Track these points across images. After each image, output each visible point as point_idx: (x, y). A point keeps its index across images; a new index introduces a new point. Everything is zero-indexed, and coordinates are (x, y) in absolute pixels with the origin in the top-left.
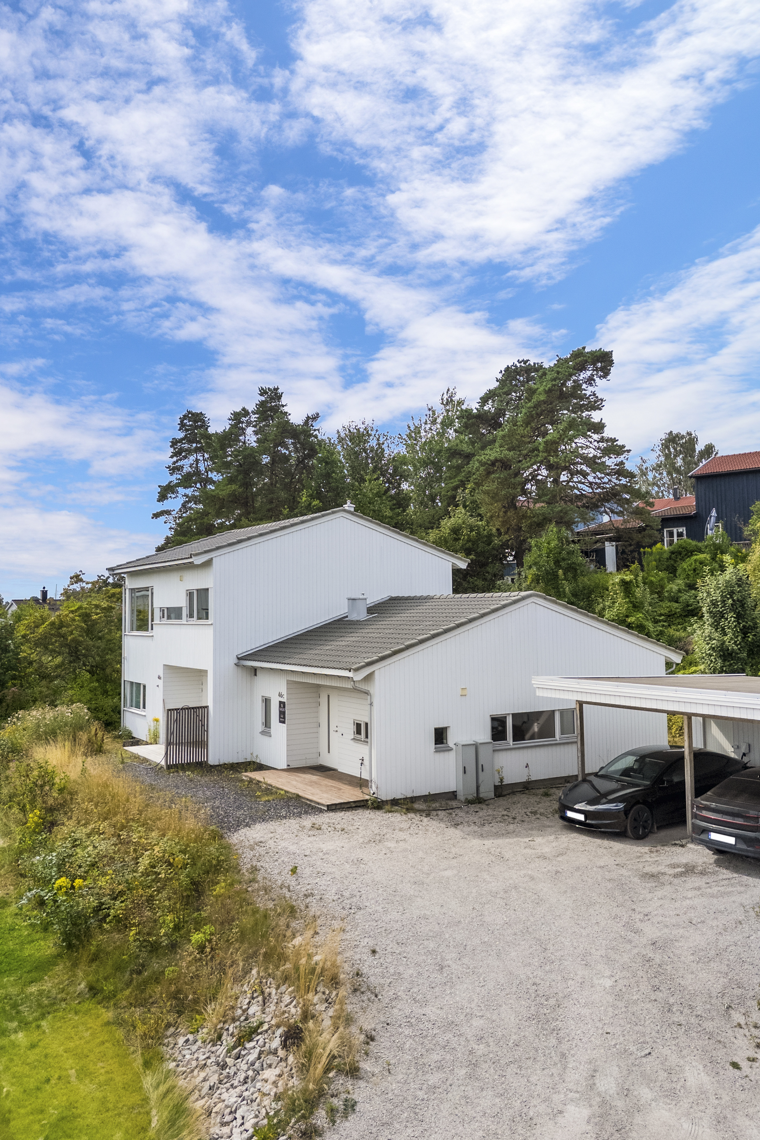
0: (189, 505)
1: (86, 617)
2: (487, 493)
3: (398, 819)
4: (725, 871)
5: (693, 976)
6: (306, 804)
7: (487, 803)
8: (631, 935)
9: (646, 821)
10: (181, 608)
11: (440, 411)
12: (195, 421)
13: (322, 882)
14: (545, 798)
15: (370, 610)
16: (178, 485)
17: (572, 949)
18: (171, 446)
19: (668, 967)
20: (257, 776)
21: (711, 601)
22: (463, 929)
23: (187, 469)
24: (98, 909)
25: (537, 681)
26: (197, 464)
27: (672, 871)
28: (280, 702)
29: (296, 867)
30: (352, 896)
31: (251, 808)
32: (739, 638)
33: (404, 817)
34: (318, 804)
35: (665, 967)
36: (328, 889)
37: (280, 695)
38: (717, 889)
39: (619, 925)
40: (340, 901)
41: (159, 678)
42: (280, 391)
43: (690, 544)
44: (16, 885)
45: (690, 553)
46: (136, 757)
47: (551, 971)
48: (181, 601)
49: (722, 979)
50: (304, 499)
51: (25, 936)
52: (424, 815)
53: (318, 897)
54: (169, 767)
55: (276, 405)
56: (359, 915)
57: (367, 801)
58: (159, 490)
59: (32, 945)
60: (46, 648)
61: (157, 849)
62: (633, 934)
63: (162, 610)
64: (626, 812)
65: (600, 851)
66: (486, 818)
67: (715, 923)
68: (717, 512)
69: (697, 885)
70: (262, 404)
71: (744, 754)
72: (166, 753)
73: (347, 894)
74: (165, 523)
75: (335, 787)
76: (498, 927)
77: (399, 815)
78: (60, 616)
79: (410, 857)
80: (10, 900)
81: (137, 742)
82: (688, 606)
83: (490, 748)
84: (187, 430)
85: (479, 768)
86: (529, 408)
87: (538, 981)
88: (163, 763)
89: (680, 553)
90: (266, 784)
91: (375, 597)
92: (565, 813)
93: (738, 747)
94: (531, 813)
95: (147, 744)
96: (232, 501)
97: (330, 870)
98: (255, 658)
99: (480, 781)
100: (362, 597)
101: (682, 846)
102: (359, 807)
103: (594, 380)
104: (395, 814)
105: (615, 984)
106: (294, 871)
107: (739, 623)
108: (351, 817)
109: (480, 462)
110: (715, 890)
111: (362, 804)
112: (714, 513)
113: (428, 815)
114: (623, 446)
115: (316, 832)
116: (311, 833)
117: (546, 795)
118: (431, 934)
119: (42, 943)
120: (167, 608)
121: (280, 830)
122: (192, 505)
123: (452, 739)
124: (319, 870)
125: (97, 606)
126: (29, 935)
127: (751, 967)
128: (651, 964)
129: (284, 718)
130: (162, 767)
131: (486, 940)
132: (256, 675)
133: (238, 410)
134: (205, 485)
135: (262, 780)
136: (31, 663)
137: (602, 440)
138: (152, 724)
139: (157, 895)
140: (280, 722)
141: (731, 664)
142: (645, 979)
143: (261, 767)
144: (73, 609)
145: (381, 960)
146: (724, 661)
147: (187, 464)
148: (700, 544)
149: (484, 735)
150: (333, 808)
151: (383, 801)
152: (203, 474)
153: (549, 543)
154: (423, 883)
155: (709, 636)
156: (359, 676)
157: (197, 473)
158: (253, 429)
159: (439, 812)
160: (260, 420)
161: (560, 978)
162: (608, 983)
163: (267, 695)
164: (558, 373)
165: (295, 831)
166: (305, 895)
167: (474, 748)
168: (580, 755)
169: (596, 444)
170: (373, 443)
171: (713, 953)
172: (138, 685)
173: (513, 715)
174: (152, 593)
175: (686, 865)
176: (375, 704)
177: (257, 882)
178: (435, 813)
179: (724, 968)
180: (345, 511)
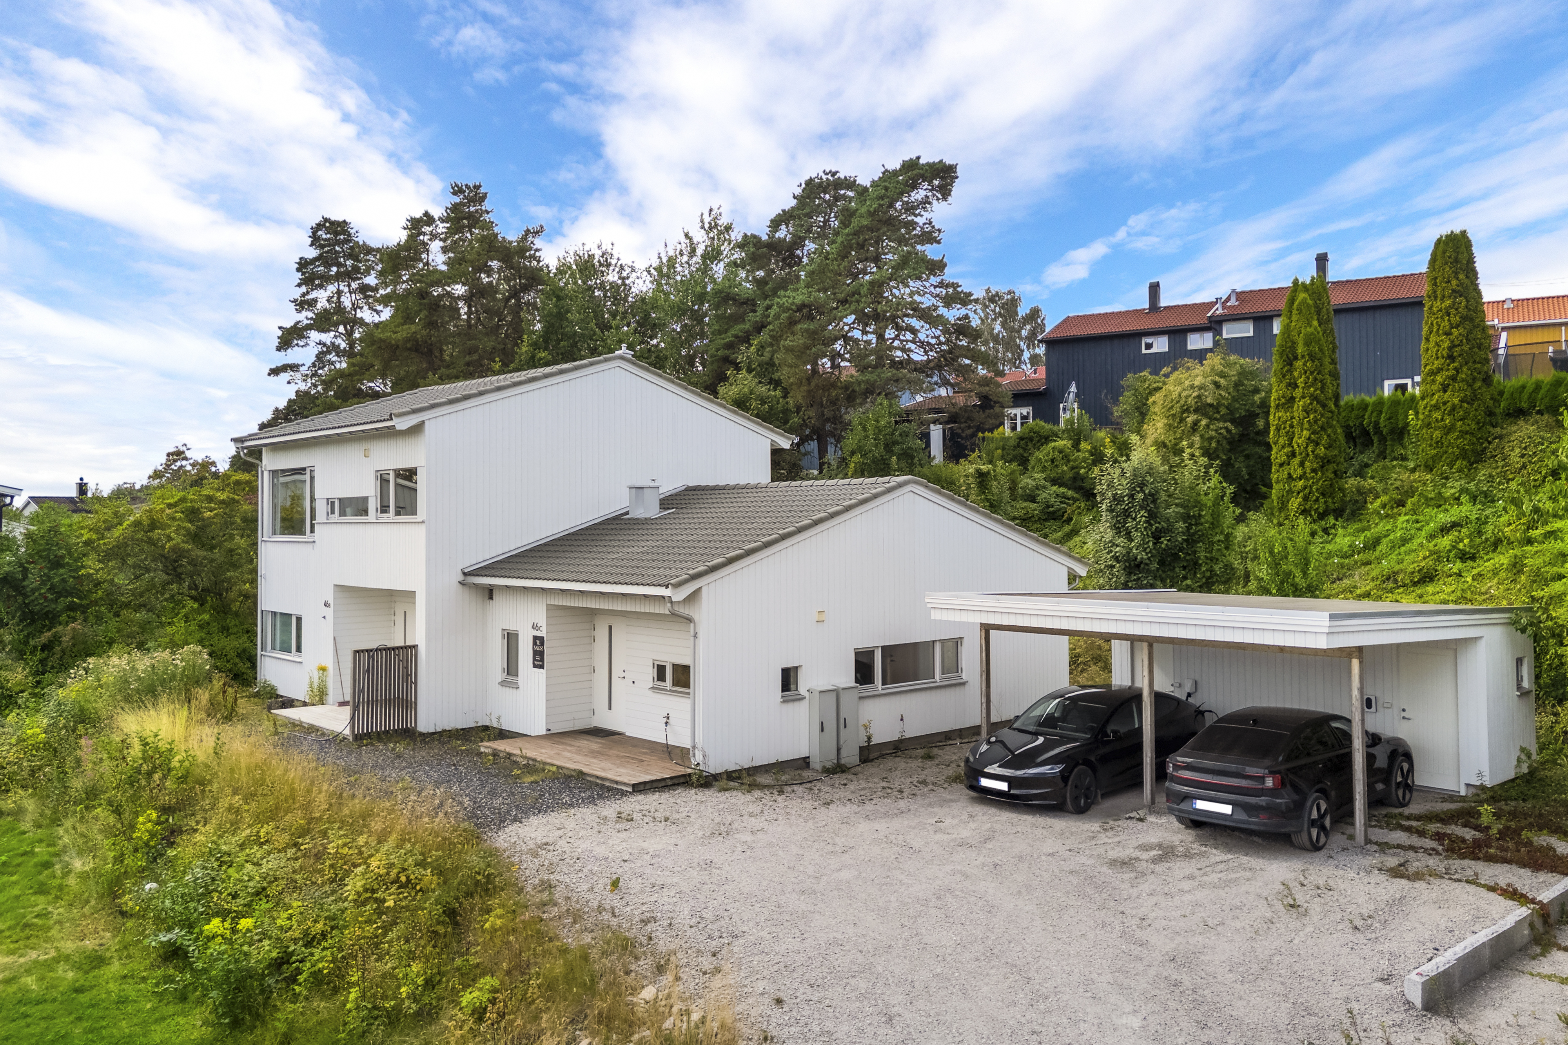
0: (328, 357)
1: (193, 514)
2: (789, 350)
3: (738, 799)
4: (1214, 851)
5: (1244, 1003)
6: (597, 785)
7: (853, 770)
8: (1136, 950)
9: (1088, 789)
10: (365, 499)
11: (700, 237)
12: (336, 234)
13: (666, 898)
14: (929, 763)
15: (666, 502)
16: (309, 327)
17: (1064, 976)
18: (298, 270)
19: (1206, 992)
20: (502, 746)
21: (1114, 496)
22: (899, 956)
23: (322, 304)
24: (278, 964)
25: (932, 599)
26: (339, 298)
27: (1145, 856)
28: (535, 638)
29: (618, 879)
30: (718, 918)
31: (513, 794)
32: (1151, 544)
33: (748, 797)
34: (617, 783)
35: (1200, 992)
36: (677, 909)
37: (535, 627)
38: (1214, 875)
39: (1114, 936)
40: (701, 926)
41: (327, 605)
42: (482, 190)
43: (1043, 427)
44: (117, 931)
45: (1046, 439)
46: (295, 725)
47: (1049, 1011)
48: (369, 489)
49: (1283, 1005)
50: (524, 349)
51: (148, 1011)
52: (775, 792)
53: (665, 923)
54: (358, 738)
55: (477, 211)
56: (738, 946)
57: (690, 775)
58: (280, 333)
59: (164, 1025)
60: (124, 562)
61: (374, 863)
62: (1140, 949)
63: (331, 503)
64: (1064, 777)
65: (1039, 832)
66: (862, 793)
67: (1238, 924)
68: (1077, 387)
69: (1187, 872)
70: (455, 208)
71: (1189, 695)
72: (353, 718)
73: (708, 915)
74: (289, 383)
75: (633, 759)
76: (949, 951)
77: (740, 794)
78: (150, 511)
79: (781, 853)
80: (108, 954)
81: (289, 703)
82: (1048, 507)
83: (855, 694)
84: (322, 247)
85: (841, 723)
86: (848, 235)
87: (1038, 1028)
88: (347, 732)
89: (1031, 439)
90: (526, 757)
91: (669, 486)
92: (978, 781)
93: (1180, 685)
94: (918, 782)
95: (305, 704)
96: (410, 349)
97: (669, 881)
98: (493, 572)
99: (842, 742)
100: (652, 484)
101: (1141, 820)
102: (678, 784)
103: (930, 203)
104: (735, 793)
105: (1144, 1023)
106: (615, 884)
107: (1151, 525)
108: (672, 800)
109: (780, 306)
110: (1214, 877)
111: (682, 780)
112: (1073, 388)
113: (781, 792)
114: (970, 294)
115: (628, 825)
116: (619, 826)
117: (929, 757)
118: (855, 968)
119: (181, 1020)
120: (340, 499)
121: (571, 824)
122: (332, 357)
123: (804, 683)
124: (653, 880)
125: (210, 499)
126: (154, 1009)
127: (1313, 984)
128: (1181, 989)
129: (542, 660)
130: (344, 738)
131: (939, 970)
132: (491, 598)
133: (418, 214)
134: (352, 327)
135: (517, 752)
136: (98, 584)
137: (941, 285)
138: (316, 675)
139: (385, 934)
140: (535, 666)
141: (1139, 579)
142: (1182, 1012)
143: (503, 734)
144: (171, 501)
145: (794, 1013)
146: (1130, 573)
147: (322, 296)
148: (1055, 428)
149: (846, 677)
150: (640, 788)
151: (712, 775)
152: (349, 312)
153: (877, 421)
154: (814, 892)
155: (1110, 541)
156: (679, 595)
157: (340, 309)
158: (441, 244)
159: (795, 788)
160: (451, 232)
161: (1065, 1020)
162: (1136, 1022)
163: (511, 627)
164: (886, 189)
165: (595, 825)
166: (642, 921)
167: (834, 694)
168: (984, 700)
169: (932, 289)
170: (612, 277)
171: (1255, 968)
172: (287, 616)
173: (883, 647)
174: (312, 478)
175: (1160, 846)
176: (700, 635)
177: (555, 905)
178: (789, 789)
179: (1280, 989)
180: (622, 358)
